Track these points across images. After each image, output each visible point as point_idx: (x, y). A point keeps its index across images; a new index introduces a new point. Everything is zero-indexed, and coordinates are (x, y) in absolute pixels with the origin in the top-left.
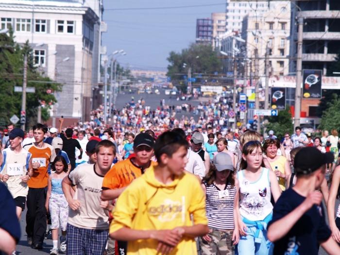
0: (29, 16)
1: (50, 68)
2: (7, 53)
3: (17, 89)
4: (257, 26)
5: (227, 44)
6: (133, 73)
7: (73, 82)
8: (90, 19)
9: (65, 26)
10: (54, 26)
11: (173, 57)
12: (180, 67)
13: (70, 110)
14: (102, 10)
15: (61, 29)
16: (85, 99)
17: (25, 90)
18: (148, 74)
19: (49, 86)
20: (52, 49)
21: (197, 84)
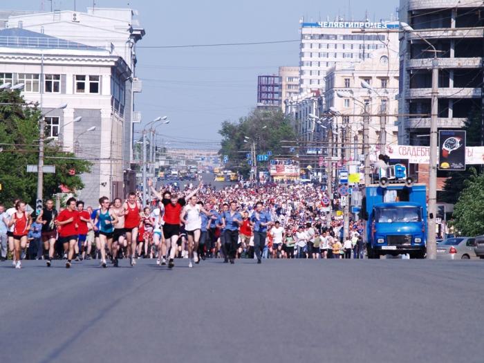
0: (36, 70)
1: (68, 140)
2: (16, 119)
3: (31, 168)
4: (348, 82)
7: (98, 160)
8: (121, 74)
9: (87, 83)
10: (70, 83)
11: (227, 130)
12: (239, 143)
14: (135, 61)
15: (81, 87)
16: (115, 185)
17: (41, 169)
19: (72, 165)
20: (68, 117)
21: (264, 166)
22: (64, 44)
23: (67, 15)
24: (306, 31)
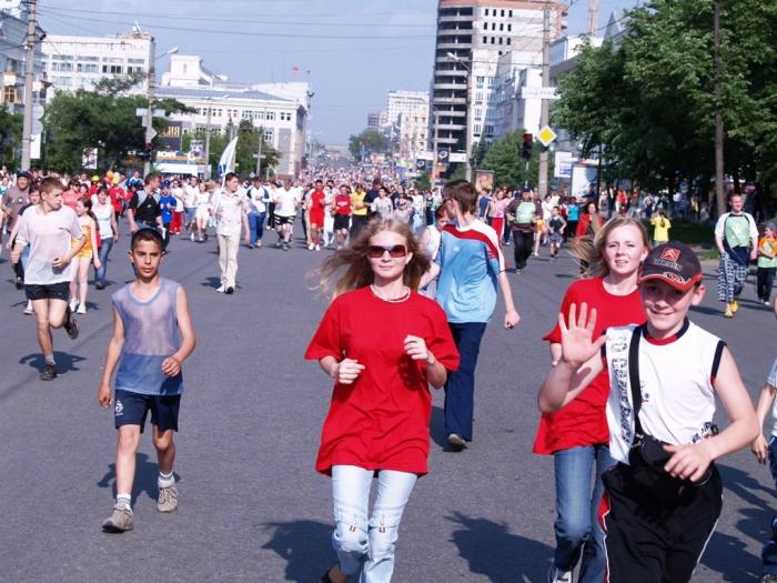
0: (263, 110)
1: (275, 143)
3: (255, 156)
4: (407, 119)
5: (388, 130)
6: (328, 147)
7: (289, 152)
8: (301, 113)
9: (286, 116)
10: (278, 116)
11: (353, 138)
12: (357, 144)
13: (287, 170)
14: (309, 106)
15: (283, 118)
16: (297, 163)
17: (260, 156)
18: (337, 148)
19: (274, 154)
20: (276, 131)
21: (368, 155)
22: (276, 98)
23: (279, 85)
24: (391, 94)
